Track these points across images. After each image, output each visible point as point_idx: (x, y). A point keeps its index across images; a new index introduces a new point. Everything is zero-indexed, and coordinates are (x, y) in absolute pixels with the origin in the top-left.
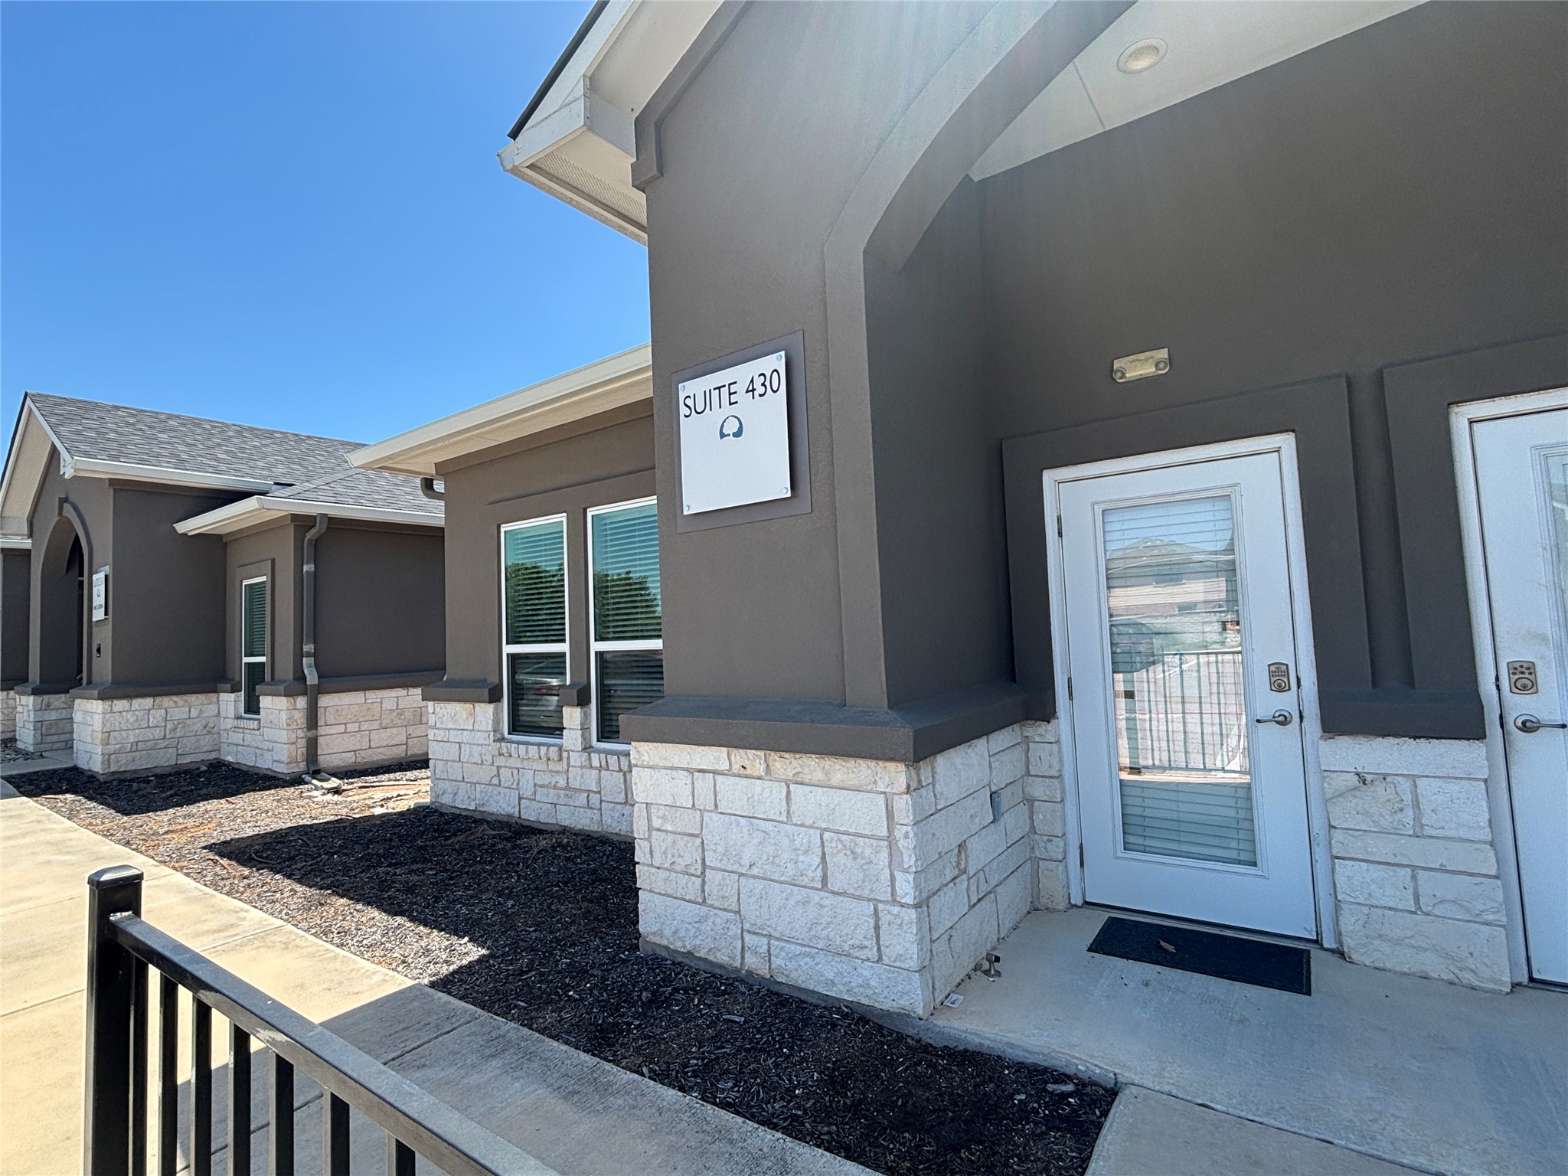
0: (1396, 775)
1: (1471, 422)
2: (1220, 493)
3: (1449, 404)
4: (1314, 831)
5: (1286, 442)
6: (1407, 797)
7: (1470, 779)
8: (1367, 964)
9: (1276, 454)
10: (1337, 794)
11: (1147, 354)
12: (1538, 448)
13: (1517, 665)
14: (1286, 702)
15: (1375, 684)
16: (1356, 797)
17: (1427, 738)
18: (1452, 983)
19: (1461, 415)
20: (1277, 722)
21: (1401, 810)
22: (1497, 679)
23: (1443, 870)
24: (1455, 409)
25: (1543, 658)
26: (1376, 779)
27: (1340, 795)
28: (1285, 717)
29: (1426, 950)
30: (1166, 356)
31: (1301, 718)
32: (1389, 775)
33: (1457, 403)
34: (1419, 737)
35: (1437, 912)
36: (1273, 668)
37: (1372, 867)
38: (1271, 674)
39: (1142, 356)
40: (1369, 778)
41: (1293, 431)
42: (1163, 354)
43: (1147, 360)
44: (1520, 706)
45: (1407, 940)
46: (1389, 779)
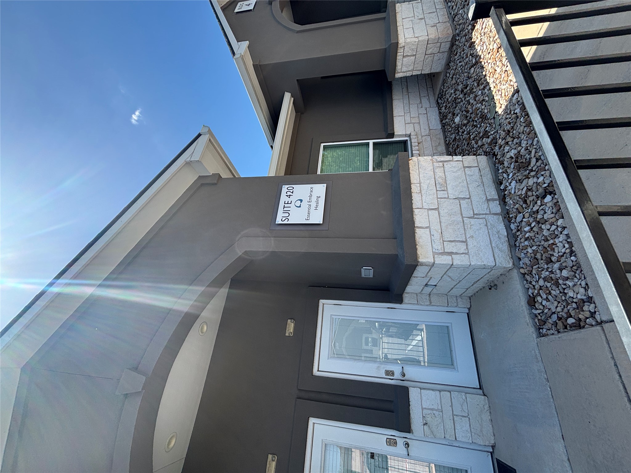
0: (422, 413)
1: (318, 371)
2: (324, 446)
3: (312, 375)
4: (447, 443)
5: (312, 420)
6: (429, 412)
7: (421, 393)
8: (494, 438)
9: (315, 424)
10: (432, 433)
11: (268, 463)
12: (328, 359)
13: (386, 374)
14: (400, 442)
15: (393, 412)
16: (432, 428)
17: (409, 402)
18: (490, 413)
19: (315, 372)
20: (408, 447)
21: (434, 414)
22: (390, 379)
23: (452, 406)
24: (314, 374)
25: (384, 368)
26: (425, 419)
27: (433, 433)
28: (406, 444)
29: (481, 417)
30: (271, 456)
31: (406, 438)
32: (423, 416)
33: (312, 373)
34: (409, 404)
35: (467, 411)
36: (388, 444)
37: (456, 427)
38: (390, 445)
39: (268, 466)
40: (424, 422)
41: (309, 417)
42: (270, 456)
43: (270, 464)
44: (397, 375)
45: (480, 422)
46: (424, 416)
